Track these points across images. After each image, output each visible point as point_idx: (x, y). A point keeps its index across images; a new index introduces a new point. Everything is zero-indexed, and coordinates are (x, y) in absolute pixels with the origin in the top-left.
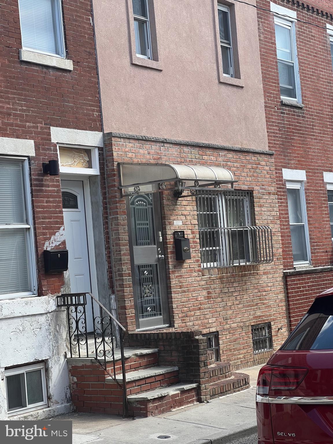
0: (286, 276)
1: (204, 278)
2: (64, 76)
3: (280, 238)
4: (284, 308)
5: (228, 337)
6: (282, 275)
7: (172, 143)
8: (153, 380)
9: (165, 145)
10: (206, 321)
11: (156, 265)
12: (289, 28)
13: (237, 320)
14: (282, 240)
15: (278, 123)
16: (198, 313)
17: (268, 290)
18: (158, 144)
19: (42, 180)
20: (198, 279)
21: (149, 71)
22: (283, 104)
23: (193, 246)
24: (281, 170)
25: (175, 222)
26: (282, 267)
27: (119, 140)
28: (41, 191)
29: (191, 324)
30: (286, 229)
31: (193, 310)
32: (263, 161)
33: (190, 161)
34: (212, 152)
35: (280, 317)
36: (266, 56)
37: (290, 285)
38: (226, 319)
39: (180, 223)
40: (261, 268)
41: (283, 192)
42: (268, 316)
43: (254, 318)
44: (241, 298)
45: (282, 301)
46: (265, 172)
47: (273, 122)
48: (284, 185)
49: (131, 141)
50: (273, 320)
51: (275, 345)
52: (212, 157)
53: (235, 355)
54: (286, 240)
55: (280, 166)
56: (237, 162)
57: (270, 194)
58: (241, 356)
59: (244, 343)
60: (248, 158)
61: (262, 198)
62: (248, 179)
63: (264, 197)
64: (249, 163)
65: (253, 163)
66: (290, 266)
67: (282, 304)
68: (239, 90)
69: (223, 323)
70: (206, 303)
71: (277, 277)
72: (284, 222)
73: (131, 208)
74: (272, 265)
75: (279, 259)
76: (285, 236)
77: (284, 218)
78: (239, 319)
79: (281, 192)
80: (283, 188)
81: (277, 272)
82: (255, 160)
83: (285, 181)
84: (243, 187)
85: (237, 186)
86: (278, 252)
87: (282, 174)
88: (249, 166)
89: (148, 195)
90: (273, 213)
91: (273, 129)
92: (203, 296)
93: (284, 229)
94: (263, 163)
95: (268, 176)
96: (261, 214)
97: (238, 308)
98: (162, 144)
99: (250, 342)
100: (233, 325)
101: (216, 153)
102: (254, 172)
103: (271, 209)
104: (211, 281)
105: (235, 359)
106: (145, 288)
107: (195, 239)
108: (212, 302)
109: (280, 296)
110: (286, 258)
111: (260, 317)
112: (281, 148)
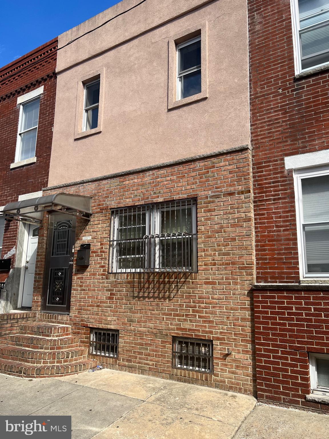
1: (107, 281)
4: (248, 330)
5: (131, 339)
9: (84, 184)
10: (104, 318)
11: (68, 269)
13: (147, 325)
15: (282, 106)
16: (95, 309)
17: (211, 303)
20: (101, 281)
23: (100, 255)
24: (283, 160)
25: (84, 238)
26: (253, 278)
27: (48, 191)
28: (9, 229)
29: (86, 316)
30: (284, 230)
31: (91, 306)
32: (222, 162)
33: (107, 190)
34: (136, 176)
35: (235, 339)
36: (265, 42)
37: (261, 302)
38: (131, 321)
39: (90, 238)
40: (201, 276)
41: (282, 186)
42: (207, 332)
43: (178, 329)
44: (157, 305)
45: (243, 319)
46: (225, 173)
47: (268, 110)
48: (286, 177)
49: (56, 190)
50: (218, 339)
51: (218, 369)
52: (136, 180)
53: (140, 358)
54: (282, 245)
55: (277, 156)
56: (172, 175)
57: (231, 194)
58: (151, 363)
59: (156, 351)
60: (192, 166)
61: (213, 202)
62: (189, 187)
63: (218, 200)
64: (194, 170)
65: (201, 169)
66: (287, 278)
67: (244, 323)
68: (201, 104)
69: (126, 324)
70: (106, 303)
71: (234, 289)
72: (280, 222)
73: (54, 232)
74: (226, 274)
75: (242, 268)
76: (281, 240)
77: (280, 217)
78: (151, 325)
79: (278, 186)
80: (283, 181)
81: (236, 284)
82: (205, 165)
83: (291, 171)
84: (176, 197)
85: (168, 197)
86: (241, 260)
87: (284, 164)
88: (193, 174)
89: (69, 221)
90: (236, 215)
91: (268, 117)
92: (104, 295)
93: (280, 231)
94: (222, 164)
95: (231, 175)
96: (209, 219)
97: (151, 314)
98: (82, 185)
99: (166, 352)
100: (140, 329)
101: (141, 175)
102: (201, 178)
103: (232, 211)
104: (115, 284)
105: (139, 363)
106: (56, 284)
107: (104, 249)
108: (115, 302)
109: (239, 314)
110: (270, 268)
111: (190, 330)
112: (287, 133)
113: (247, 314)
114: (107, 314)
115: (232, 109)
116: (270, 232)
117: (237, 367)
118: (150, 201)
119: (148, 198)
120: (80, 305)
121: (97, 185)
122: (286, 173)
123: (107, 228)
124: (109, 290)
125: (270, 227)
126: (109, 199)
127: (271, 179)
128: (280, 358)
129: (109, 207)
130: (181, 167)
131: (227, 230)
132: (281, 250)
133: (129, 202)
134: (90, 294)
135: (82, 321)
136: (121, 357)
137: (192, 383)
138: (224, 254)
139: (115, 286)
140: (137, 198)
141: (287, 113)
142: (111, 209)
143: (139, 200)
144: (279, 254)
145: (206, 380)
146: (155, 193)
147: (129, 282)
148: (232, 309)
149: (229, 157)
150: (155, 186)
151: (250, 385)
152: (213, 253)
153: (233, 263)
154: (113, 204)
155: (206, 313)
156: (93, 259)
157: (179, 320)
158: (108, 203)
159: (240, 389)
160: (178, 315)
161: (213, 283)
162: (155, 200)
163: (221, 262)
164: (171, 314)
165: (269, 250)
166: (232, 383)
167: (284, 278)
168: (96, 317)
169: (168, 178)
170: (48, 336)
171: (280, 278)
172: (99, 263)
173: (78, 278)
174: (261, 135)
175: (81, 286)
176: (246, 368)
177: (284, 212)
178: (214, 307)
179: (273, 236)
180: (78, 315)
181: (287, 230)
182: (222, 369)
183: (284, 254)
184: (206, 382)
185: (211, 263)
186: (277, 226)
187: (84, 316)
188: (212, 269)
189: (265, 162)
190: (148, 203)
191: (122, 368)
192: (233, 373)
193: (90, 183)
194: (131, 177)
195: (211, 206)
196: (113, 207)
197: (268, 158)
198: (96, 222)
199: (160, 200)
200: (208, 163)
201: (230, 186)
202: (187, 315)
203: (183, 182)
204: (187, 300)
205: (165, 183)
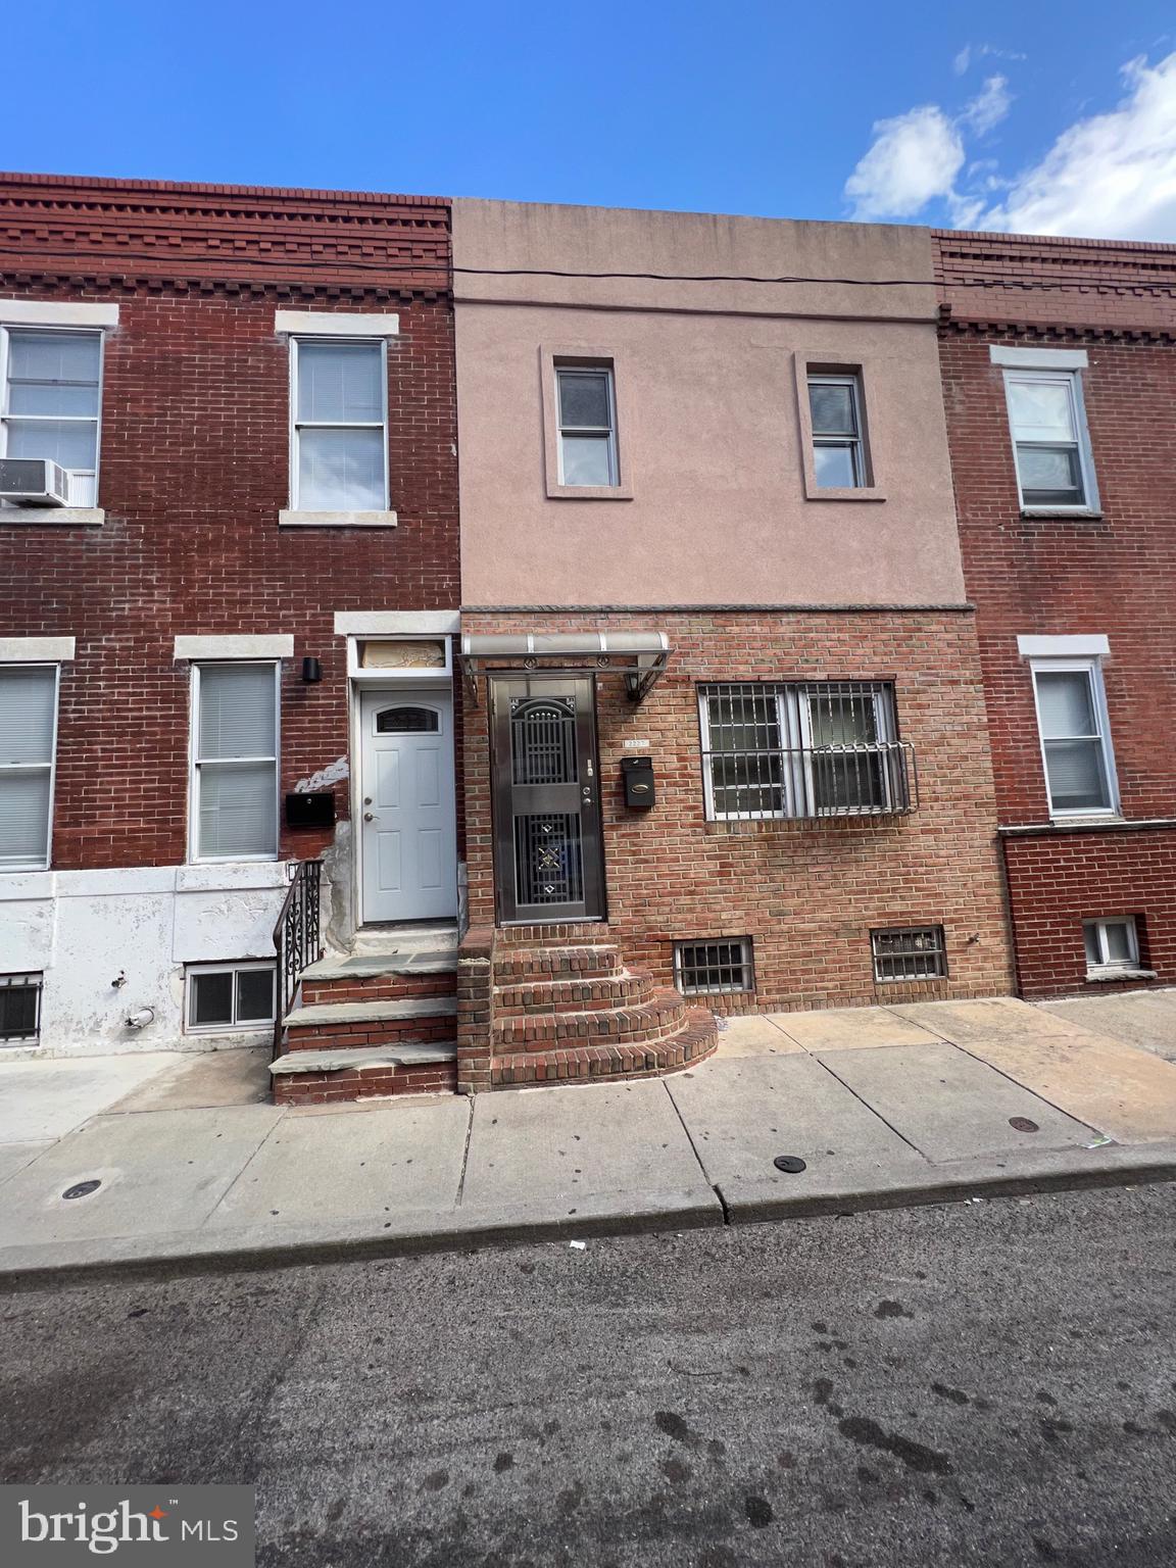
0: (1002, 839)
1: (709, 838)
2: (381, 537)
3: (990, 765)
4: (997, 899)
5: (784, 948)
6: (991, 834)
7: (631, 612)
8: (377, 1028)
9: (610, 616)
10: (711, 915)
11: (577, 815)
12: (1067, 383)
13: (817, 918)
14: (995, 770)
15: (1006, 553)
16: (685, 900)
17: (935, 864)
18: (592, 616)
19: (305, 690)
20: (693, 839)
21: (595, 505)
22: (1024, 518)
23: (680, 782)
24: (1015, 638)
25: (629, 743)
26: (994, 819)
28: (302, 706)
29: (660, 918)
30: (1024, 747)
31: (671, 894)
32: (933, 625)
33: (683, 638)
34: (755, 618)
35: (978, 917)
36: (972, 440)
37: (1017, 855)
38: (781, 913)
39: (645, 744)
40: (914, 822)
41: (1017, 679)
42: (932, 913)
43: (880, 915)
44: (835, 877)
45: (988, 884)
46: (941, 644)
47: (987, 553)
48: (1020, 666)
49: (511, 616)
50: (952, 921)
51: (954, 969)
52: (758, 628)
53: (807, 981)
54: (1023, 768)
55: (1007, 631)
56: (840, 631)
57: (954, 682)
58: (830, 985)
59: (840, 961)
60: (879, 621)
61: (924, 692)
62: (877, 659)
63: (933, 689)
64: (884, 630)
65: (897, 630)
66: (1035, 817)
67: (990, 891)
68: (873, 508)
69: (768, 921)
70: (714, 883)
71: (972, 839)
72: (1017, 734)
73: (514, 724)
74: (956, 815)
75: (983, 805)
76: (1021, 762)
77: (1017, 727)
78: (826, 916)
79: (1011, 679)
80: (1018, 672)
81: (973, 830)
82: (903, 624)
83: (1027, 658)
84: (855, 675)
85: (836, 673)
86: (979, 791)
87: (1017, 645)
88: (884, 636)
89: (563, 700)
90: (966, 719)
91: (988, 566)
92: (704, 869)
93: (1017, 748)
94: (934, 628)
95: (952, 650)
96: (920, 721)
97: (823, 895)
98: (603, 616)
99: (861, 959)
100: (802, 926)
101: (769, 618)
102: (899, 645)
103: (957, 710)
104: (733, 844)
105: (806, 990)
106: (540, 854)
107: (689, 771)
108: (734, 882)
109: (983, 876)
110: (1010, 804)
111: (902, 913)
112: (1017, 598)
113: (993, 876)
114: (718, 907)
115: (931, 537)
116: (1005, 748)
117: (985, 959)
118: (796, 674)
119: (791, 669)
120: (637, 897)
121: (650, 623)
122: (1021, 660)
123: (692, 725)
124: (717, 857)
125: (1005, 741)
126: (690, 659)
127: (1000, 665)
128: (1049, 933)
129: (693, 679)
130: (857, 620)
131: (953, 741)
132: (1022, 776)
133: (745, 672)
134: (664, 868)
135: (650, 929)
136: (762, 986)
137: (914, 1001)
138: (951, 783)
139: (732, 848)
140: (766, 666)
141: (1015, 566)
142: (696, 682)
143: (770, 671)
144: (1020, 782)
145: (938, 990)
146: (807, 661)
147: (765, 839)
148: (970, 871)
149: (944, 618)
150: (805, 646)
151: (1005, 982)
152: (932, 780)
153: (967, 797)
154: (704, 672)
155: (928, 881)
156: (662, 792)
157: (881, 900)
158: (689, 668)
159: (992, 990)
160: (877, 892)
161: (937, 831)
162: (809, 675)
163: (946, 796)
164: (864, 892)
165: (1007, 776)
166: (979, 985)
167: (1028, 818)
168: (689, 916)
169: (835, 636)
170: (605, 974)
171: (1025, 819)
172: (681, 801)
173: (623, 836)
174: (981, 592)
175: (634, 853)
176: (998, 958)
177: (1022, 719)
178: (941, 870)
179: (1010, 755)
180: (636, 919)
181: (1028, 747)
182: (961, 968)
183: (1028, 782)
184: (938, 993)
185: (930, 798)
186: (1015, 741)
187: (653, 918)
188: (932, 808)
189: (991, 638)
190: (791, 678)
191: (766, 1007)
192: (980, 969)
193: (629, 616)
194: (744, 619)
195: (923, 699)
196: (705, 679)
197: (995, 631)
198: (659, 709)
199: (821, 675)
200: (909, 621)
201: (952, 668)
202: (894, 890)
203: (865, 649)
204: (893, 864)
205: (828, 644)
